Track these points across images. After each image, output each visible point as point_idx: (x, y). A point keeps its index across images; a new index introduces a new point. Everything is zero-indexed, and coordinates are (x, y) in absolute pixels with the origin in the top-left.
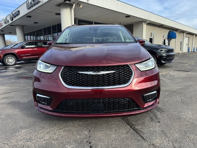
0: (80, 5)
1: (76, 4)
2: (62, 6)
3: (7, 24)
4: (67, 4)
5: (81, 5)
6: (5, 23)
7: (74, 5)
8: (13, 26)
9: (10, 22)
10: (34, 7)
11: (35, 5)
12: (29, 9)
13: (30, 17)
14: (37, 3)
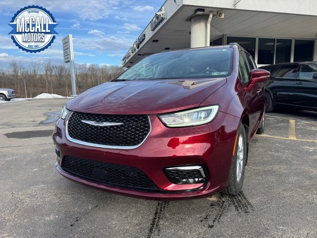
0: (220, 15)
1: (215, 13)
2: (193, 20)
3: (134, 53)
4: (199, 15)
5: (223, 14)
6: (133, 52)
7: (211, 16)
8: (140, 55)
9: (137, 50)
10: (159, 27)
11: (159, 24)
12: (153, 30)
13: (157, 41)
14: (161, 21)
